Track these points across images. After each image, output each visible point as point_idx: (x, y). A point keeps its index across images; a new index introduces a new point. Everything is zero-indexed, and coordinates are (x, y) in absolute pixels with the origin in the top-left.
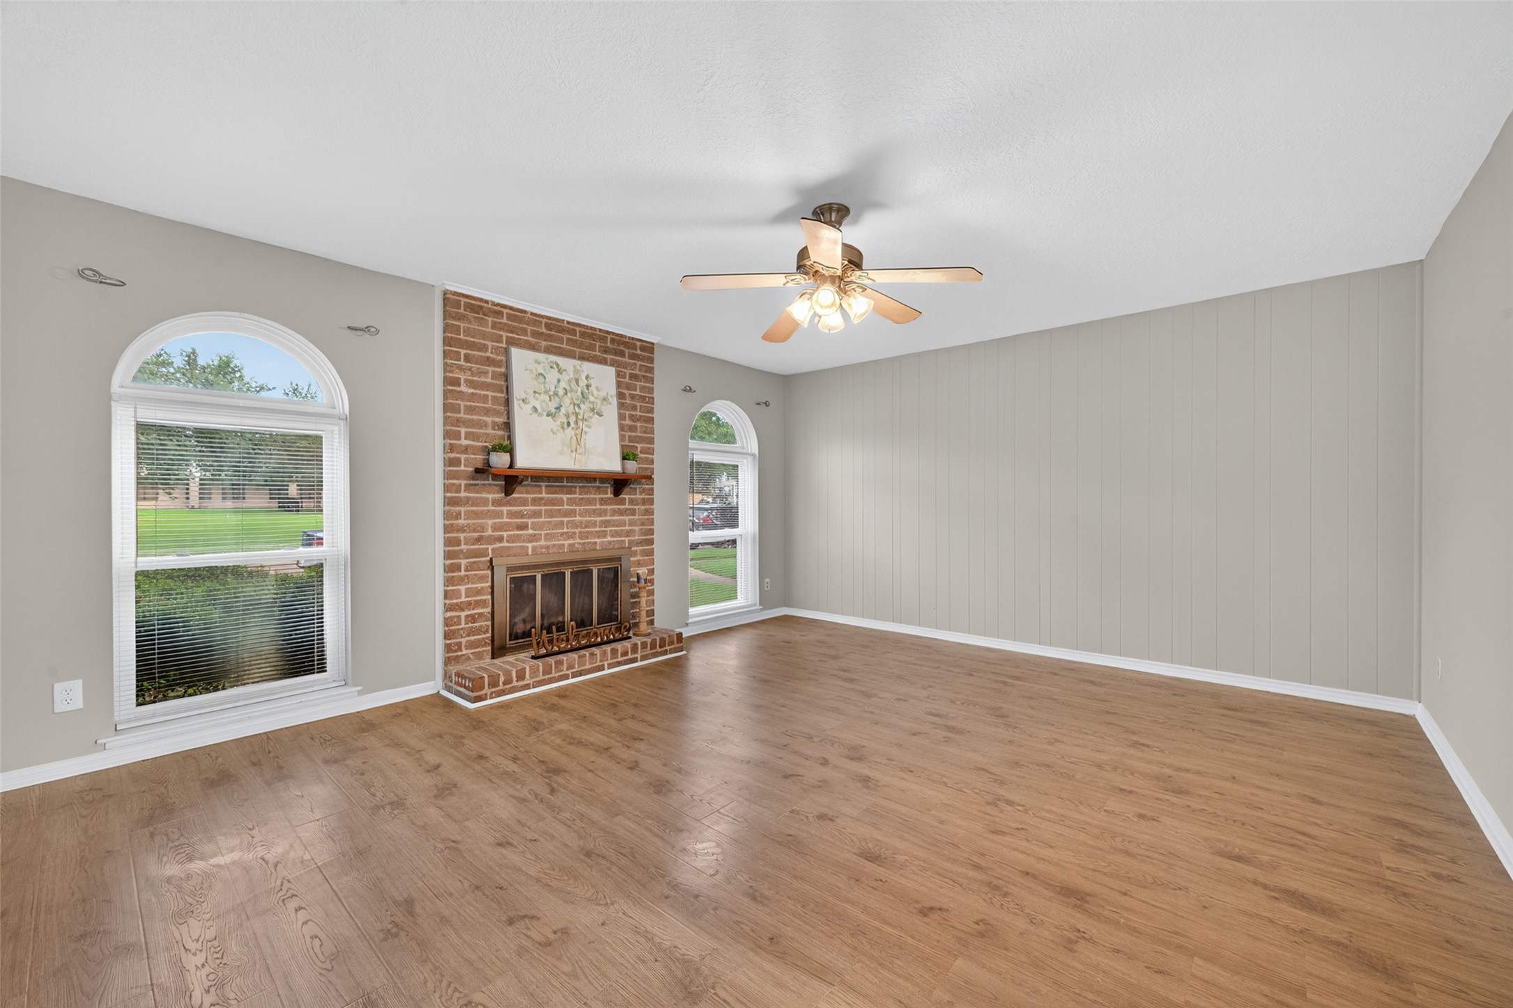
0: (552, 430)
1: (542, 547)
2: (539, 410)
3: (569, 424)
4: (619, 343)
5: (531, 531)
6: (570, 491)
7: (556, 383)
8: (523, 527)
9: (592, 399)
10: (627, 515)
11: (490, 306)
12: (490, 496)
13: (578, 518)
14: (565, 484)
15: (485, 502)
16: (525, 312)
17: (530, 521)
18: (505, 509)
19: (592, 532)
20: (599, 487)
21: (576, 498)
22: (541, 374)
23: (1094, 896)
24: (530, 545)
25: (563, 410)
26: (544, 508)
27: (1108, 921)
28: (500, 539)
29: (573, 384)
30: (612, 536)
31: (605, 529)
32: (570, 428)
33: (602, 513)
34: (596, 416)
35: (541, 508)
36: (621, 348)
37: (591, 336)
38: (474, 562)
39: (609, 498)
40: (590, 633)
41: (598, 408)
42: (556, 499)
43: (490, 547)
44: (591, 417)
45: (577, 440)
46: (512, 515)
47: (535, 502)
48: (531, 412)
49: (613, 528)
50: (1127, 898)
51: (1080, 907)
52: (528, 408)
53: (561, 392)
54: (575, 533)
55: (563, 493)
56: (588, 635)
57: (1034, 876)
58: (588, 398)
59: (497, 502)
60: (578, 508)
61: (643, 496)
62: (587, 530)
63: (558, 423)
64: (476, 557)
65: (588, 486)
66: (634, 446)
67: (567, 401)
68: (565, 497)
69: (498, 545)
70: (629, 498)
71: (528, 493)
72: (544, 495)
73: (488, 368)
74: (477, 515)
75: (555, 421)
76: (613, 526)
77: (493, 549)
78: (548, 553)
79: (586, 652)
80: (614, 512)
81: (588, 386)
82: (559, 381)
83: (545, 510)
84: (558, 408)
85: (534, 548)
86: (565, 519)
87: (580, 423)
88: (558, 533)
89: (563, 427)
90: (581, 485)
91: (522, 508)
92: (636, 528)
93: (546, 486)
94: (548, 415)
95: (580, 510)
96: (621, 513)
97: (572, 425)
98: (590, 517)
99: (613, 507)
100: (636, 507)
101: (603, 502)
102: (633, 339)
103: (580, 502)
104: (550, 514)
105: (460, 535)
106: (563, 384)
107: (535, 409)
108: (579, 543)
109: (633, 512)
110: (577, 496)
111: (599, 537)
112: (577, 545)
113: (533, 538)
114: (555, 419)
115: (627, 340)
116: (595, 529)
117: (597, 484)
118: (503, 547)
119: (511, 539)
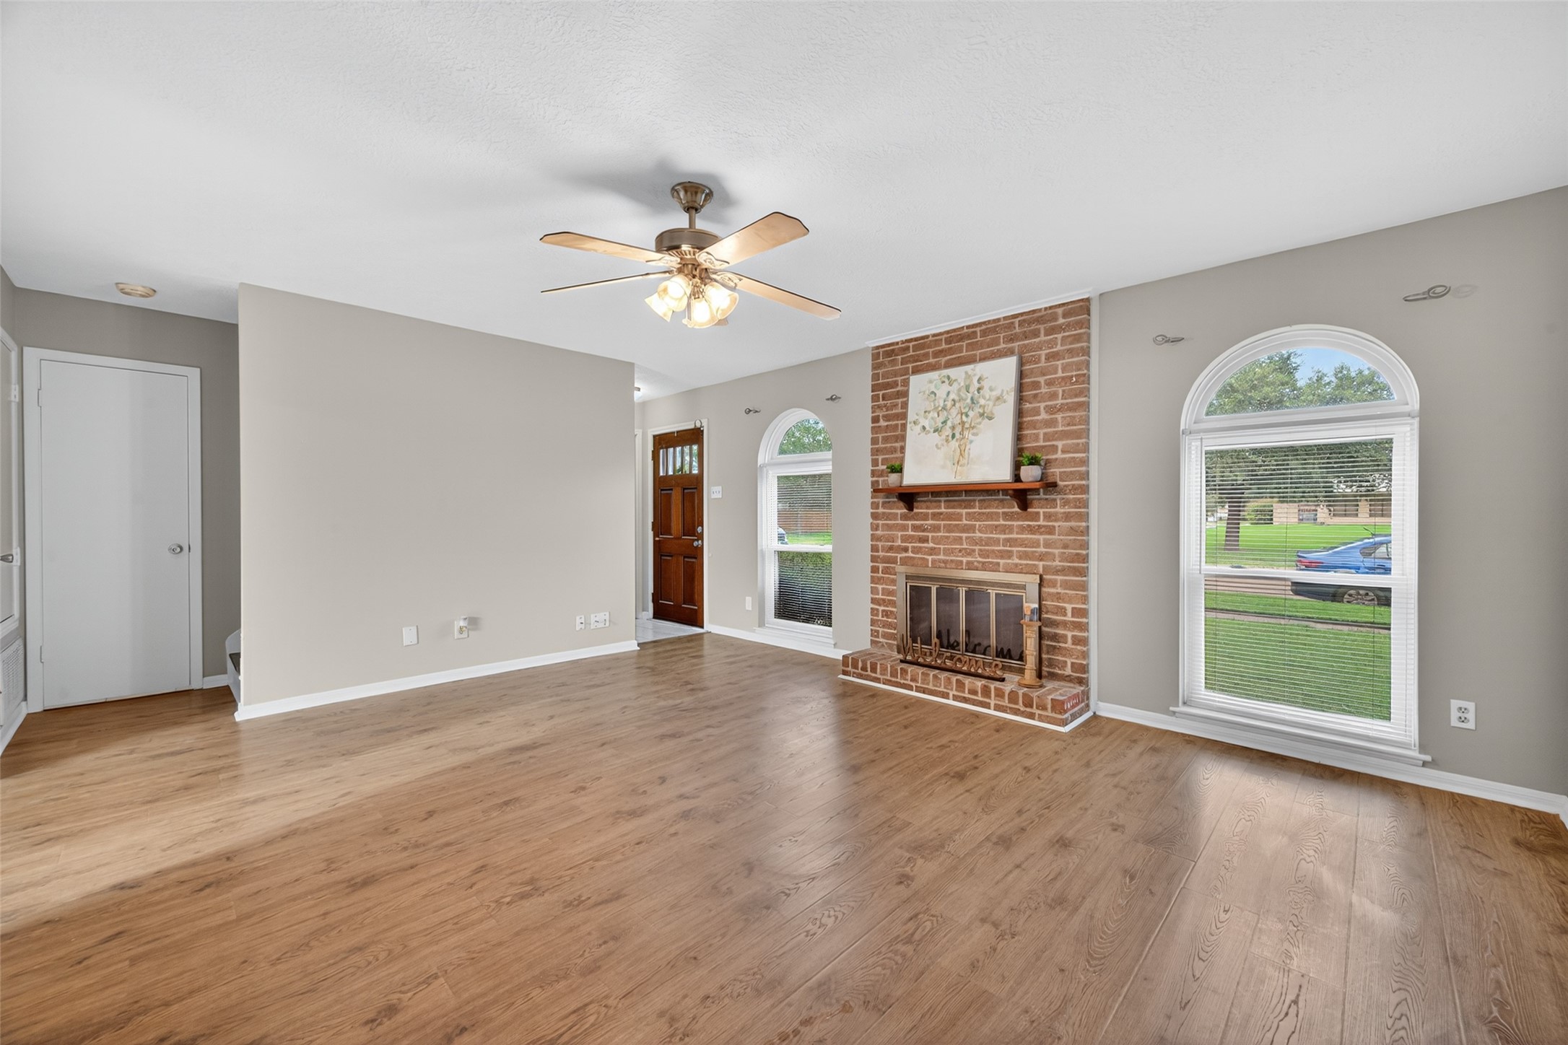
0: (937, 445)
1: (940, 561)
2: (928, 428)
3: (953, 436)
4: (1030, 322)
5: (931, 545)
6: (968, 505)
7: (945, 396)
8: (925, 540)
9: (982, 402)
10: (1041, 534)
11: (900, 346)
12: (899, 512)
13: (978, 534)
14: (964, 498)
15: (894, 517)
16: (927, 337)
17: (930, 535)
18: (910, 523)
19: (993, 551)
20: (1002, 501)
21: (975, 513)
22: (933, 392)
23: (347, 894)
24: (930, 558)
25: (949, 424)
26: (942, 523)
27: (320, 889)
28: (906, 550)
29: (963, 392)
30: (1020, 558)
31: (1010, 549)
32: (955, 439)
33: (1004, 529)
34: (986, 420)
35: (940, 522)
36: (1033, 327)
37: (994, 330)
38: (887, 567)
39: (1017, 513)
40: (955, 657)
41: (987, 410)
42: (954, 514)
43: (899, 556)
44: (980, 423)
45: (961, 451)
46: (915, 528)
47: (935, 516)
48: (920, 431)
49: (1020, 549)
50: (321, 913)
51: (349, 881)
52: (918, 428)
53: (949, 404)
54: (974, 551)
55: (960, 507)
56: (951, 658)
57: (405, 870)
58: (978, 403)
59: (904, 517)
60: (978, 523)
61: (1067, 510)
62: (987, 548)
63: (944, 437)
64: (888, 563)
65: (989, 500)
66: (1053, 445)
67: (954, 412)
68: (964, 511)
69: (904, 555)
70: (1044, 512)
71: (927, 508)
72: (943, 510)
73: (897, 400)
74: (889, 527)
75: (940, 436)
76: (1021, 546)
77: (901, 558)
78: (946, 568)
79: (932, 673)
80: (1022, 530)
81: (979, 389)
82: (949, 393)
83: (944, 525)
84: (945, 422)
85: (933, 561)
86: (964, 535)
87: (966, 433)
88: (956, 549)
89: (947, 441)
90: (982, 498)
91: (922, 522)
92: (1056, 551)
93: (945, 501)
94: (935, 432)
95: (980, 526)
96: (1031, 530)
97: (958, 436)
98: (992, 533)
99: (1022, 523)
100: (1056, 524)
101: (1007, 516)
102: (1051, 308)
103: (979, 517)
104: (949, 529)
105: (878, 543)
106: (952, 396)
107: (924, 428)
108: (979, 562)
109: (1051, 531)
110: (977, 510)
111: (1002, 557)
112: (975, 564)
113: (932, 551)
114: (940, 433)
115: (1043, 313)
116: (996, 548)
117: (1001, 497)
118: (908, 557)
119: (916, 550)
